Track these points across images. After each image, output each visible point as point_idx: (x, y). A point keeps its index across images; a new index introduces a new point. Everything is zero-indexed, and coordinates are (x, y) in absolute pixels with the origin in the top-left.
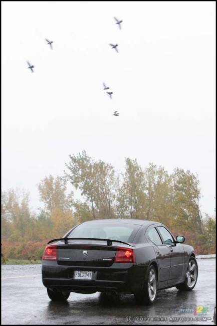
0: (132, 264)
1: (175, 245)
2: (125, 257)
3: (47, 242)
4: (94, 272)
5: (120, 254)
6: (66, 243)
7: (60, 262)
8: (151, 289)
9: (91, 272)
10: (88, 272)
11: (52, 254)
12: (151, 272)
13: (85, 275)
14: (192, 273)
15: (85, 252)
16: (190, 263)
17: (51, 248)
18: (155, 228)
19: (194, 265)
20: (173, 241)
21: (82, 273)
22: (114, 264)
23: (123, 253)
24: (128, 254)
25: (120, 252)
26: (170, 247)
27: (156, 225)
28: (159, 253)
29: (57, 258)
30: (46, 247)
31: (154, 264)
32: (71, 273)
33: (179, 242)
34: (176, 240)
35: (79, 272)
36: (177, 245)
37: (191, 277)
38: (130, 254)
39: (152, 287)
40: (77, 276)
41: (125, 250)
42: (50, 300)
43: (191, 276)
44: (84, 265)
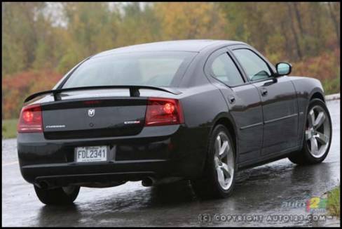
0: (178, 126)
1: (275, 81)
2: (165, 115)
3: (24, 100)
4: (111, 148)
5: (154, 110)
6: (56, 99)
7: (48, 135)
8: (223, 169)
9: (105, 148)
10: (99, 149)
11: (34, 121)
12: (219, 138)
13: (94, 155)
14: (320, 129)
15: (91, 112)
16: (312, 112)
17: (31, 110)
18: (227, 53)
19: (321, 115)
20: (270, 74)
21: (89, 151)
22: (145, 128)
23: (160, 107)
24: (168, 107)
25: (154, 106)
26: (266, 85)
27: (230, 48)
28: (232, 100)
29: (43, 127)
30: (23, 108)
31: (225, 122)
32: (69, 152)
33: (283, 75)
34: (275, 71)
35: (84, 149)
36: (280, 80)
37: (316, 138)
38: (173, 108)
39: (224, 165)
40: (81, 156)
41: (162, 102)
42: (44, 205)
43: (318, 136)
44: (92, 136)
